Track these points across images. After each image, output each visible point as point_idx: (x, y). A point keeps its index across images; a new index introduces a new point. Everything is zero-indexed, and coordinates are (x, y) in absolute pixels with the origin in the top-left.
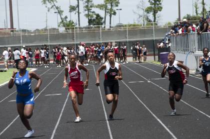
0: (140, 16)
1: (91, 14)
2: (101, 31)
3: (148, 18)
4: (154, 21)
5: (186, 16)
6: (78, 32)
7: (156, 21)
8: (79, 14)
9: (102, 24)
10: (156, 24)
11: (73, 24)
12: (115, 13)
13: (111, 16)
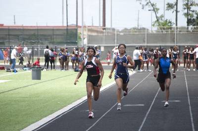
1: (191, 13)
6: (178, 32)
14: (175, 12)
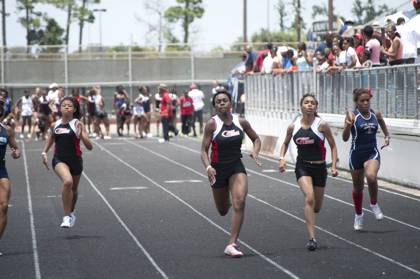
0: (152, 29)
1: (34, 17)
2: (66, 59)
3: (171, 34)
4: (186, 41)
5: (259, 33)
7: (189, 40)
8: (3, 18)
9: (60, 43)
10: (190, 50)
12: (91, 19)
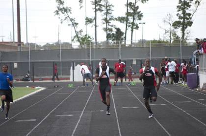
0: (167, 32)
1: (110, 27)
2: (120, 47)
3: (175, 34)
4: (183, 38)
6: (94, 48)
7: (185, 37)
8: (96, 28)
9: (122, 39)
10: (186, 42)
11: (89, 39)
12: (137, 27)
13: (132, 31)
14: (94, 27)
